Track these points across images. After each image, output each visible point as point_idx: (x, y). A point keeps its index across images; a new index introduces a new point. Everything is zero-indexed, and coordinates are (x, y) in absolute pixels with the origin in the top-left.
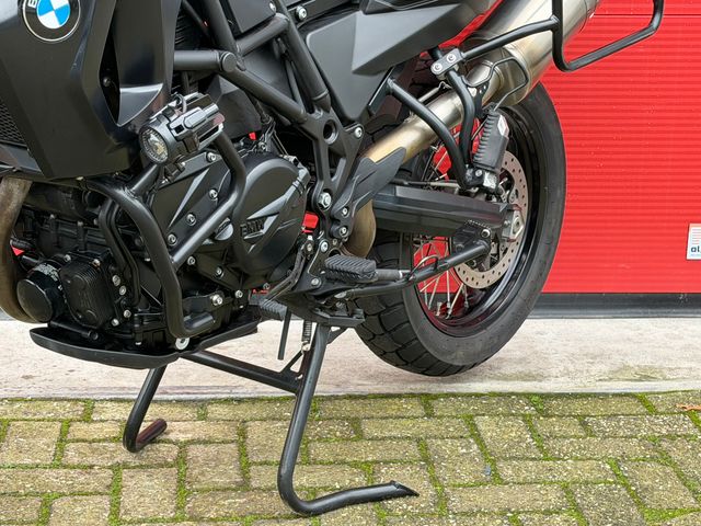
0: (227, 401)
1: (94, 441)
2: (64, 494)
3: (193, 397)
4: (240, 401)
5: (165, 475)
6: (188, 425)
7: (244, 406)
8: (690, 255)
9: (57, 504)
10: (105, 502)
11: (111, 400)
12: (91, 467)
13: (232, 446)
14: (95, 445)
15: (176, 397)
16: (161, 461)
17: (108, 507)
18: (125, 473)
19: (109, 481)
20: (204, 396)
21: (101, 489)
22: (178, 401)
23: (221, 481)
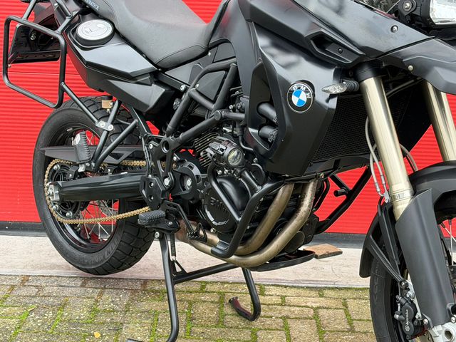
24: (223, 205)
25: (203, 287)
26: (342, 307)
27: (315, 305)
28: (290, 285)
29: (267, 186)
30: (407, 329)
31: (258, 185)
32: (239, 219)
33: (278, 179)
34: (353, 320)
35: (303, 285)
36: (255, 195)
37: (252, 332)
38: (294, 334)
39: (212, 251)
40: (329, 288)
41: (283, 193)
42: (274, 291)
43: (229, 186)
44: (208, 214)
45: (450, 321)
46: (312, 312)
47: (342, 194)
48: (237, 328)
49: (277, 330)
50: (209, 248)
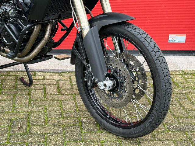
0: (66, 72)
1: (37, 80)
2: (33, 90)
3: (58, 71)
4: (69, 72)
5: (54, 86)
6: (58, 77)
7: (70, 73)
8: (169, 42)
9: (32, 91)
10: (42, 91)
11: (39, 72)
12: (38, 85)
13: (68, 81)
14: (38, 80)
15: (54, 71)
16: (53, 84)
17: (43, 92)
18: (46, 86)
19: (43, 87)
20: (60, 71)
21: (41, 89)
22: (55, 72)
23: (67, 87)
24: (10, 35)
25: (8, 73)
26: (69, 79)
27: (57, 79)
28: (47, 71)
29: (28, 26)
30: (89, 84)
31: (24, 25)
32: (17, 41)
33: (33, 23)
34: (73, 84)
35: (53, 71)
36: (23, 30)
37: (29, 91)
38: (47, 91)
39: (7, 56)
40: (64, 72)
41: (37, 29)
42: (40, 74)
43: (12, 27)
44: (4, 39)
45: (106, 80)
46: (56, 82)
47: (65, 30)
48: (23, 89)
49: (40, 89)
50: (6, 55)
